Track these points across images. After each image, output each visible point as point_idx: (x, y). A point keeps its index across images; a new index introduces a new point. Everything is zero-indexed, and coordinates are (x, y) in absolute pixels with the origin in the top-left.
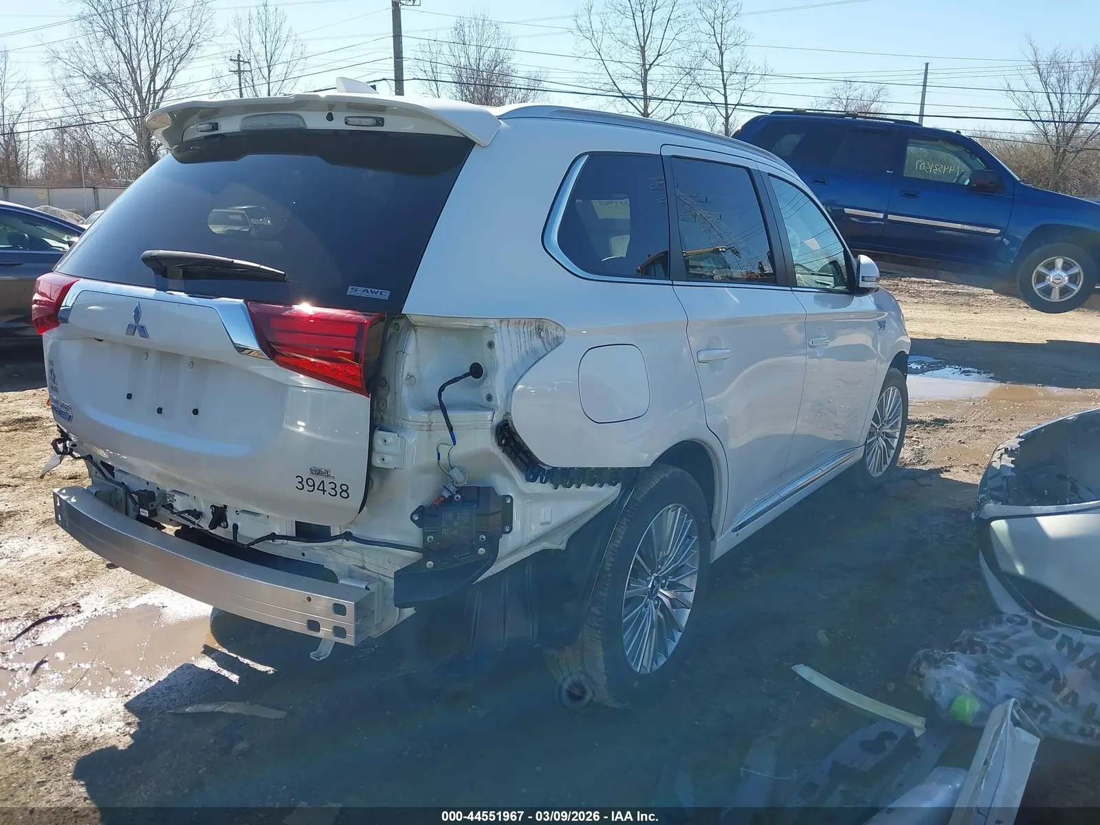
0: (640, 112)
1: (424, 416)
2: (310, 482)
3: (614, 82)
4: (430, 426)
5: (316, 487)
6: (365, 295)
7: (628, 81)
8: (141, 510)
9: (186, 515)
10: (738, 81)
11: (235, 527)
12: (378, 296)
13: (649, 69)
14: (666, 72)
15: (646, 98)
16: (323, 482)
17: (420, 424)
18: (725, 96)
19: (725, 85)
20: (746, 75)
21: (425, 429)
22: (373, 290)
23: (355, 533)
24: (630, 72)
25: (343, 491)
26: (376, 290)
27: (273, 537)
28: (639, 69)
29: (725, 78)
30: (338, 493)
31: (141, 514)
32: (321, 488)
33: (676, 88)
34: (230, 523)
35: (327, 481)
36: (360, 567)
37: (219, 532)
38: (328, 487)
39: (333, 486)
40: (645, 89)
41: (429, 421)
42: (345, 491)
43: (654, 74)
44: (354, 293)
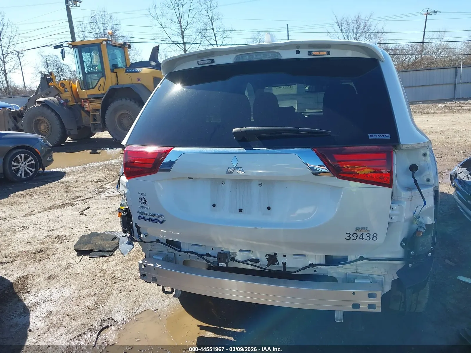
0: (183, 50)
1: (409, 194)
2: (355, 235)
3: (169, 38)
4: (412, 198)
5: (358, 237)
6: (378, 137)
7: (176, 37)
8: (219, 264)
9: (249, 262)
10: (220, 34)
11: (284, 264)
12: (385, 137)
13: (184, 31)
14: (191, 32)
15: (184, 44)
16: (363, 234)
17: (408, 198)
18: (216, 41)
19: (215, 37)
20: (224, 31)
21: (409, 200)
22: (381, 135)
23: (365, 256)
24: (176, 33)
25: (374, 237)
26: (383, 135)
27: (312, 265)
28: (180, 32)
29: (215, 33)
30: (371, 239)
31: (219, 265)
32: (361, 237)
33: (197, 39)
34: (280, 262)
35: (365, 233)
36: (354, 272)
37: (272, 267)
38: (365, 236)
39: (369, 235)
40: (183, 40)
41: (411, 196)
42: (376, 237)
43: (186, 33)
44: (373, 138)
